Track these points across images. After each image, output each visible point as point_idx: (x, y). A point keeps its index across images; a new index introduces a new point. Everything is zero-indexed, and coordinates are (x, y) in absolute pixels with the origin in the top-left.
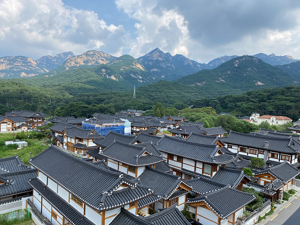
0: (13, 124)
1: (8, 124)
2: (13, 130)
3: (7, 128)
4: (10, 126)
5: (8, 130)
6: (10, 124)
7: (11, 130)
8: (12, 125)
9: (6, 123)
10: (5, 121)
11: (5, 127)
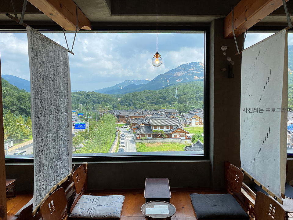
0: (200, 119)
1: (197, 120)
2: (200, 125)
3: (196, 123)
4: (198, 121)
5: (197, 125)
6: (198, 120)
7: (199, 125)
8: (200, 121)
9: (195, 119)
10: (194, 117)
11: (195, 122)
